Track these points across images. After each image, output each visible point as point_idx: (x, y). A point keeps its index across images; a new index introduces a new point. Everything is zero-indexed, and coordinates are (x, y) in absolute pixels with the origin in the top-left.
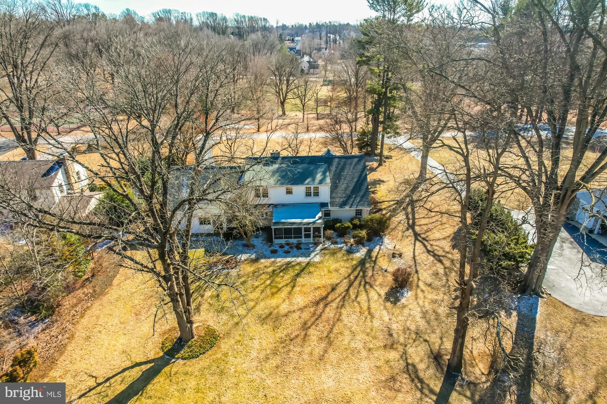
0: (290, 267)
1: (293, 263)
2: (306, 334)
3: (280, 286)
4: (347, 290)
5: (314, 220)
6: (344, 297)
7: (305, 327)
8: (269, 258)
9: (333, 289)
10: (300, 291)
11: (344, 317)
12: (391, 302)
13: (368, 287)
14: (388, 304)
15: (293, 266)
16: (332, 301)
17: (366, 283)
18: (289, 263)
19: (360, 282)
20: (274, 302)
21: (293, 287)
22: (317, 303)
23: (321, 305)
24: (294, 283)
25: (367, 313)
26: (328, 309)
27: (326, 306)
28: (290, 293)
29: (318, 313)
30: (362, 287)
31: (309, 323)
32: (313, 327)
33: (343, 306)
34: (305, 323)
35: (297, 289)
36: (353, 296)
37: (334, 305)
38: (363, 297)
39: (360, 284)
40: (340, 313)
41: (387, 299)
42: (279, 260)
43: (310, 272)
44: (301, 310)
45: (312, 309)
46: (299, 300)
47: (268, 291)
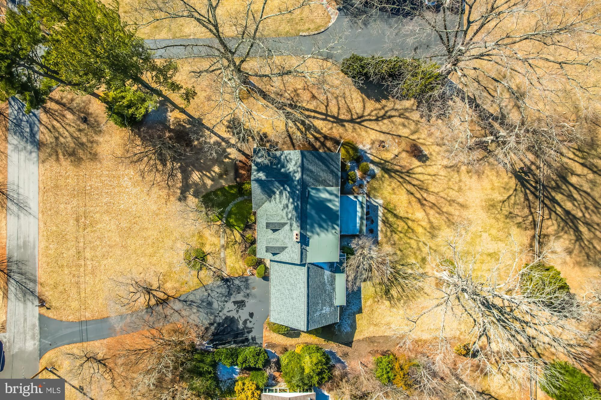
0: (388, 221)
1: (384, 218)
2: (446, 213)
3: (406, 227)
4: (414, 185)
5: (358, 202)
6: (419, 188)
7: (441, 212)
8: (378, 234)
9: (412, 194)
10: (412, 214)
11: (436, 190)
12: (426, 160)
13: (410, 171)
14: (428, 163)
15: (386, 218)
16: (422, 195)
17: (408, 172)
18: (384, 222)
19: (407, 176)
20: (420, 230)
21: (408, 219)
22: (422, 205)
23: (424, 202)
24: (404, 218)
25: (434, 177)
26: (428, 199)
27: (425, 200)
28: (413, 221)
29: (431, 205)
30: (411, 175)
31: (438, 210)
32: (442, 209)
33: (426, 190)
34: (439, 213)
35: (410, 216)
36: (419, 182)
37: (425, 195)
38: (421, 177)
39: (409, 176)
40: (432, 192)
41: (424, 162)
42: (379, 228)
43: (395, 207)
44: (427, 215)
45: (428, 208)
46: (419, 214)
47: (411, 235)
